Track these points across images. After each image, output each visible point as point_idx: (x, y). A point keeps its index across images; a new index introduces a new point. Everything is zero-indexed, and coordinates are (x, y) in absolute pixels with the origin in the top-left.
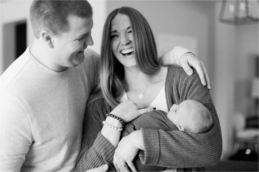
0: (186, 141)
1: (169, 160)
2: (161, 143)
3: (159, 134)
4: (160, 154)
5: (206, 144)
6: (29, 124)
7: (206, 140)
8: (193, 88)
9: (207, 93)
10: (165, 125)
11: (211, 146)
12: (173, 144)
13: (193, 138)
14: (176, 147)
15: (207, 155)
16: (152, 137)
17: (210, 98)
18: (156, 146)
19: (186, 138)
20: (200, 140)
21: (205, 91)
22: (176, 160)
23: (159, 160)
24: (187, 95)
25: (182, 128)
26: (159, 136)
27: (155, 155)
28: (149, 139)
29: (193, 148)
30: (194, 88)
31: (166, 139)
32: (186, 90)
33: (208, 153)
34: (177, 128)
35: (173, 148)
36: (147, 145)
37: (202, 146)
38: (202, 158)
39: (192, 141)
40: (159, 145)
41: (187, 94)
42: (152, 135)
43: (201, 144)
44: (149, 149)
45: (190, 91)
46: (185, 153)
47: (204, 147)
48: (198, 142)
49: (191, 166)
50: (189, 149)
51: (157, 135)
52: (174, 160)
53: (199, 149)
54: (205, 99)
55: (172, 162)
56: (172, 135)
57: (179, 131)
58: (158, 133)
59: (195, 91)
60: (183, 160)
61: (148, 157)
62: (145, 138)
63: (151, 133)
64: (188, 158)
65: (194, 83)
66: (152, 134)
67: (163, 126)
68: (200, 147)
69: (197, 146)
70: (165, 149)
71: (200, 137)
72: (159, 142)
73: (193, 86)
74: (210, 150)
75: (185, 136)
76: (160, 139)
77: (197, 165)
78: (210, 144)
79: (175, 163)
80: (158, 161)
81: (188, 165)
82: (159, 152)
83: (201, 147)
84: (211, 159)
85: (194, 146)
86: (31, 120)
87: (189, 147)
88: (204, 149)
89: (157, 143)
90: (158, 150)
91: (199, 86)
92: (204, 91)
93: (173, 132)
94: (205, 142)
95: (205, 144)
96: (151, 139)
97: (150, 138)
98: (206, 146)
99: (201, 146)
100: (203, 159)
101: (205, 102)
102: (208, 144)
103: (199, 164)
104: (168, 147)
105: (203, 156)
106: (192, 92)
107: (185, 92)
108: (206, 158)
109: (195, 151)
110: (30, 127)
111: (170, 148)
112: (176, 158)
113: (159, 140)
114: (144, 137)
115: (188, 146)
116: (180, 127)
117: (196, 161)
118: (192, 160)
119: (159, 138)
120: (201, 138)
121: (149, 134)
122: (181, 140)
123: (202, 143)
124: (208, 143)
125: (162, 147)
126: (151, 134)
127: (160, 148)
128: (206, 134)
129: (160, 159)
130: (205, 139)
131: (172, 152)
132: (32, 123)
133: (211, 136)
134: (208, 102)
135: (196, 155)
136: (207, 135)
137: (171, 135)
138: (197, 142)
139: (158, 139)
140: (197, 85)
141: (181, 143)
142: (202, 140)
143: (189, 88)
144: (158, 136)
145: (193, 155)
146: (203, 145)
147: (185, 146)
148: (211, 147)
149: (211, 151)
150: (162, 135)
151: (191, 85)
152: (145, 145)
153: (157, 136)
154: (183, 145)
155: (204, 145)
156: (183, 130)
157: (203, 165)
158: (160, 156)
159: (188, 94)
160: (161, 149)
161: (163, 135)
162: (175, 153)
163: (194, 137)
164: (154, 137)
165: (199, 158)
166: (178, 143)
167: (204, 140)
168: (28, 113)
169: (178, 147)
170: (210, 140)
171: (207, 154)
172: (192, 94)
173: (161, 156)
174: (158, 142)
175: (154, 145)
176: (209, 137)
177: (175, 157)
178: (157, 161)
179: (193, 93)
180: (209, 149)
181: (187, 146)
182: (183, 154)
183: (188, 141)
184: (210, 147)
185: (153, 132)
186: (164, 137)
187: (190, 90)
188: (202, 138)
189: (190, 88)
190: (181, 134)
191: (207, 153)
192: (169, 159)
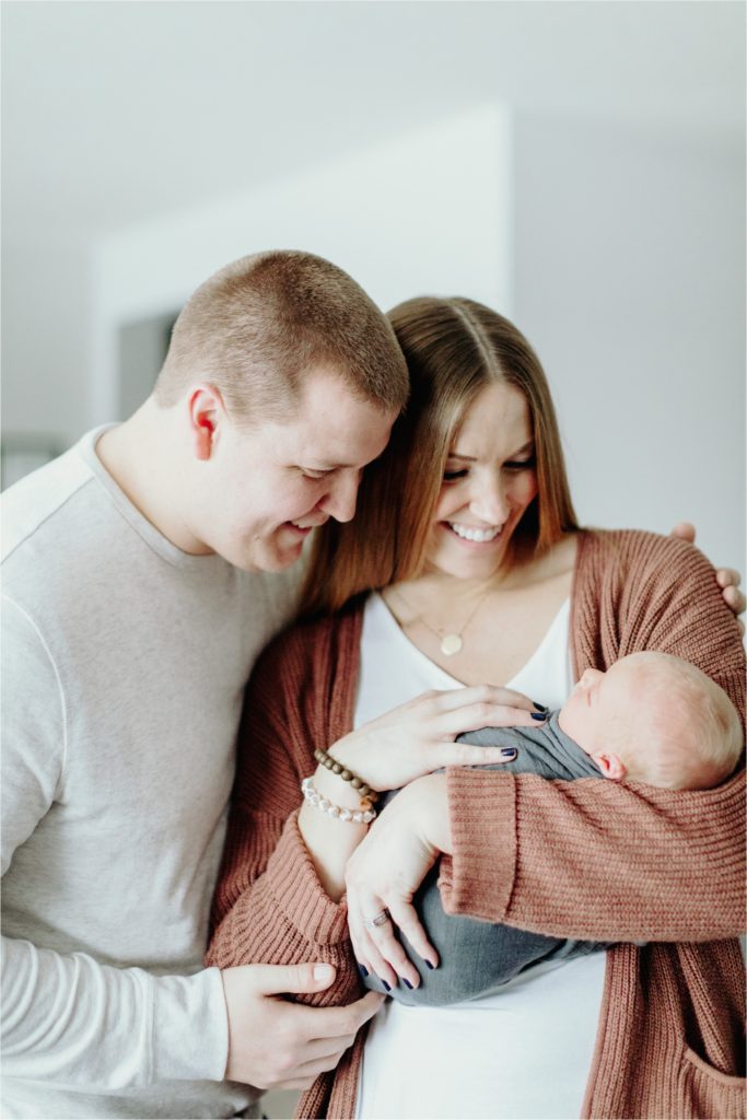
0: (627, 822)
1: (557, 899)
2: (521, 825)
3: (518, 790)
4: (518, 870)
5: (712, 839)
6: (58, 726)
7: (713, 823)
8: (677, 615)
9: (731, 641)
10: (547, 760)
11: (735, 849)
12: (575, 831)
13: (660, 810)
14: (584, 843)
15: (718, 884)
16: (487, 799)
17: (740, 660)
18: (504, 838)
19: (630, 810)
20: (687, 820)
21: (723, 631)
22: (585, 899)
23: (513, 894)
24: (650, 643)
25: (612, 766)
26: (517, 796)
27: (499, 871)
28: (473, 807)
29: (657, 852)
30: (680, 616)
31: (545, 812)
32: (645, 622)
33: (723, 875)
34: (596, 770)
35: (573, 849)
36: (466, 832)
37: (695, 846)
38: (697, 896)
39: (653, 820)
40: (514, 833)
41: (648, 639)
42: (487, 791)
43: (692, 838)
44: (471, 847)
45: (660, 623)
46: (624, 871)
47: (703, 849)
48: (676, 827)
49: (652, 929)
50: (641, 855)
51: (511, 790)
52: (578, 899)
53: (682, 859)
54: (722, 662)
55: (570, 904)
56: (573, 793)
57: (601, 781)
58: (513, 785)
59: (680, 627)
60: (615, 900)
61: (465, 878)
62: (459, 800)
63: (486, 783)
64: (638, 896)
65: (680, 595)
66: (490, 786)
67: (542, 761)
68: (687, 850)
69: (675, 843)
70: (540, 849)
71: (689, 808)
72: (513, 820)
73: (674, 605)
74: (731, 865)
75: (623, 800)
76: (521, 808)
77: (677, 925)
78: (730, 838)
79: (583, 913)
80: (511, 902)
81: (639, 923)
82: (514, 861)
83: (691, 847)
84: (735, 902)
85: (661, 844)
86: (69, 713)
87: (639, 846)
88: (703, 858)
89: (506, 823)
90: (510, 852)
91: (701, 610)
92: (717, 628)
93: (576, 785)
94: (706, 828)
95: (706, 836)
96: (483, 808)
97: (478, 802)
98: (711, 848)
99: (691, 843)
100: (703, 903)
101: (721, 674)
102: (720, 841)
103: (683, 922)
104: (554, 842)
105: (699, 890)
106: (669, 628)
107: (641, 629)
108: (714, 900)
109: (665, 864)
110: (60, 738)
111: (558, 846)
112: (585, 891)
113: (514, 812)
114: (453, 797)
115: (637, 842)
116: (608, 765)
117: (672, 910)
118: (652, 905)
119: (517, 803)
120: (692, 811)
121: (477, 787)
122: (607, 818)
123: (696, 831)
124: (720, 836)
125: (525, 843)
126: (484, 787)
127: (518, 846)
128: (715, 796)
129: (517, 891)
130: (710, 816)
131: (567, 864)
132: (70, 723)
133: (737, 806)
134: (734, 674)
135: (670, 882)
136: (718, 803)
137: (569, 797)
138: (672, 827)
139: (513, 806)
140: (691, 604)
141: (607, 830)
142: (695, 819)
143: (660, 613)
144: (514, 795)
145: (658, 882)
146: (699, 841)
147: (621, 841)
148: (736, 853)
149: (734, 868)
150: (529, 794)
151: (667, 603)
152: (458, 827)
153: (509, 795)
154: (617, 838)
155: (705, 840)
156: (618, 776)
157: (702, 928)
158: (517, 878)
159: (654, 635)
160: (522, 851)
161: (535, 795)
162: (582, 871)
163: (660, 807)
164: (497, 801)
165: (683, 895)
166: (592, 827)
167: (703, 821)
168: (64, 682)
169: (592, 844)
170: (731, 825)
171: (717, 881)
172: (670, 636)
173: (524, 879)
174: (509, 820)
175: (496, 831)
176: (725, 808)
177: (579, 886)
178: (507, 899)
179: (674, 632)
180: (727, 861)
181: (631, 843)
182: (615, 876)
183: (634, 823)
184: (729, 851)
185: (497, 778)
186: (535, 800)
187: (663, 619)
188: (696, 811)
189: (662, 615)
190: (609, 790)
191: (719, 874)
192: (556, 892)
